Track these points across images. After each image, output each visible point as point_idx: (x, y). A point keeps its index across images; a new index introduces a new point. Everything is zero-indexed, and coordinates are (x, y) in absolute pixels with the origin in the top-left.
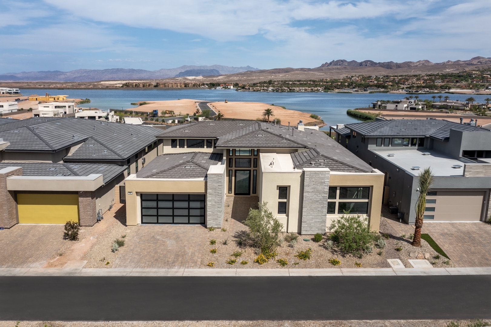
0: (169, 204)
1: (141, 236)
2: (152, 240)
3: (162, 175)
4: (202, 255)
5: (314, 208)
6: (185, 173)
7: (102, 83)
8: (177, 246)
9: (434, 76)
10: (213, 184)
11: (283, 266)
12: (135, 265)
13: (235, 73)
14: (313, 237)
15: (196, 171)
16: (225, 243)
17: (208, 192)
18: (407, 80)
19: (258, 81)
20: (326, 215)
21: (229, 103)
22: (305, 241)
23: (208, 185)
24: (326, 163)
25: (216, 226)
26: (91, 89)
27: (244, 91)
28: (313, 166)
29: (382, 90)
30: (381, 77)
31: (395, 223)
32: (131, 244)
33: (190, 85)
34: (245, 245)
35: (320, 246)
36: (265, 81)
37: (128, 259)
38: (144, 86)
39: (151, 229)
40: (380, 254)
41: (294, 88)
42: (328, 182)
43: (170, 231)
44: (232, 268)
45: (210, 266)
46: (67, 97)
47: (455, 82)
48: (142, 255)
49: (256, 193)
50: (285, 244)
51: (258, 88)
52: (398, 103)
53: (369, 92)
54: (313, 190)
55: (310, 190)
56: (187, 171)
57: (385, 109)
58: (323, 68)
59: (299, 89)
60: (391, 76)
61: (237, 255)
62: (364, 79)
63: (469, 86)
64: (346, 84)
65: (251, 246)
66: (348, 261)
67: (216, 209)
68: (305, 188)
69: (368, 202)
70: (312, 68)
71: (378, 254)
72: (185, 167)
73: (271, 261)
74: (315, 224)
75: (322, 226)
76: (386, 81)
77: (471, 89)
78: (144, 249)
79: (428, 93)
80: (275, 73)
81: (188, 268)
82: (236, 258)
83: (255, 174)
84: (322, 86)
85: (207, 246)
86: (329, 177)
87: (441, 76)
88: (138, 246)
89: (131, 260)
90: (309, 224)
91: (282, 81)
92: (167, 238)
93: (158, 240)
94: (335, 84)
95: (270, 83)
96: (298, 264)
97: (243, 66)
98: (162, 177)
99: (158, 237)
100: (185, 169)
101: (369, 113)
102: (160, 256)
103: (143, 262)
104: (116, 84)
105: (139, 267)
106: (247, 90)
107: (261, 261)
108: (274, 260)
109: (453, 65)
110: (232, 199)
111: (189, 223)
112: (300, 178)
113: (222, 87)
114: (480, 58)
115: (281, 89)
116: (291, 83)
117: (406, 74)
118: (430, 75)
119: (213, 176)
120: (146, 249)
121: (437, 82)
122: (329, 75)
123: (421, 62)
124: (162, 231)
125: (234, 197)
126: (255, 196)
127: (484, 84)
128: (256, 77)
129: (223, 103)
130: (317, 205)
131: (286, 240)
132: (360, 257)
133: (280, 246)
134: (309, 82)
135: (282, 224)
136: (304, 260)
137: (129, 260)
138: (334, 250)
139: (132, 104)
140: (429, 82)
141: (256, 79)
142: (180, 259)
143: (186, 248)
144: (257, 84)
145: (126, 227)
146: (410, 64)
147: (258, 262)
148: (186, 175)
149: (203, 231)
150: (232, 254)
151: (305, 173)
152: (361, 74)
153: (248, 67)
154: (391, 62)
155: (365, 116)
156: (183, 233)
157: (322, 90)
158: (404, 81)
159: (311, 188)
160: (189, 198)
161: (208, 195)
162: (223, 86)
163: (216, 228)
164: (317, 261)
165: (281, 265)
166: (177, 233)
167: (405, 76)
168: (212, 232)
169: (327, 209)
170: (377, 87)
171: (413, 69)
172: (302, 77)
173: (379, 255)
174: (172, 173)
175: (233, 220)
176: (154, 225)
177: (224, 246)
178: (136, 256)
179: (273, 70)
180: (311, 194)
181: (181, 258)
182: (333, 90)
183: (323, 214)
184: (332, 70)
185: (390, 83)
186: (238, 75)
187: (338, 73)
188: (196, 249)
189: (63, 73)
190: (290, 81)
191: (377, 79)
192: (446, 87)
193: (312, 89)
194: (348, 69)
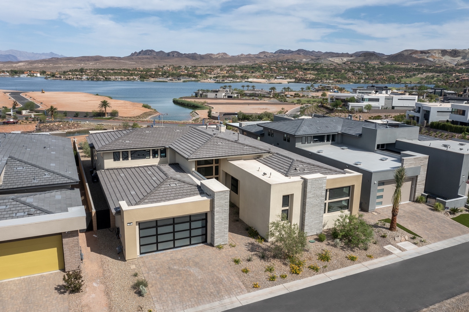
0: (170, 229)
5: (314, 211)
9: (234, 67)
10: (220, 201)
11: (317, 271)
13: (37, 59)
14: (316, 237)
16: (249, 260)
19: (67, 69)
21: (47, 94)
25: (223, 243)
27: (55, 79)
29: (193, 79)
30: (189, 68)
35: (327, 245)
36: (76, 69)
40: (375, 243)
41: (110, 77)
42: (325, 186)
44: (277, 284)
45: (256, 287)
47: (251, 72)
51: (70, 76)
52: (217, 92)
53: (182, 80)
57: (206, 97)
58: (133, 57)
59: (115, 78)
60: (198, 67)
61: (269, 270)
62: (175, 68)
63: (263, 76)
64: (160, 73)
65: (273, 257)
66: (360, 255)
69: (349, 199)
70: (122, 57)
74: (315, 225)
75: (320, 226)
76: (195, 71)
77: (264, 78)
79: (232, 82)
80: (83, 61)
81: (238, 295)
82: (272, 273)
84: (137, 75)
86: (326, 182)
87: (239, 67)
90: (310, 226)
91: (94, 70)
94: (149, 73)
95: (82, 70)
96: (326, 266)
97: (45, 53)
101: (195, 102)
106: (59, 78)
108: (304, 267)
109: (246, 57)
111: (191, 244)
113: (27, 75)
114: (265, 53)
115: (97, 78)
116: (104, 71)
118: (230, 67)
119: (221, 193)
121: (237, 73)
122: (140, 64)
123: (220, 55)
127: (272, 74)
128: (63, 64)
129: (39, 93)
130: (316, 209)
132: (365, 249)
134: (123, 71)
136: (328, 261)
140: (231, 72)
141: (64, 67)
142: (221, 287)
144: (68, 72)
146: (212, 56)
147: (293, 272)
150: (264, 269)
152: (171, 64)
153: (51, 53)
154: (195, 53)
155: (193, 105)
157: (138, 79)
158: (211, 71)
159: (312, 194)
160: (190, 218)
161: (215, 213)
162: (27, 73)
163: (223, 245)
164: (337, 260)
165: (315, 271)
167: (210, 67)
168: (221, 250)
170: (189, 76)
171: (215, 61)
172: (115, 66)
176: (153, 253)
177: (251, 263)
179: (81, 58)
180: (312, 199)
182: (148, 78)
183: (320, 216)
184: (142, 59)
185: (199, 73)
186: (41, 61)
187: (150, 62)
190: (103, 69)
191: (186, 68)
192: (245, 77)
193: (128, 78)
194: (157, 59)
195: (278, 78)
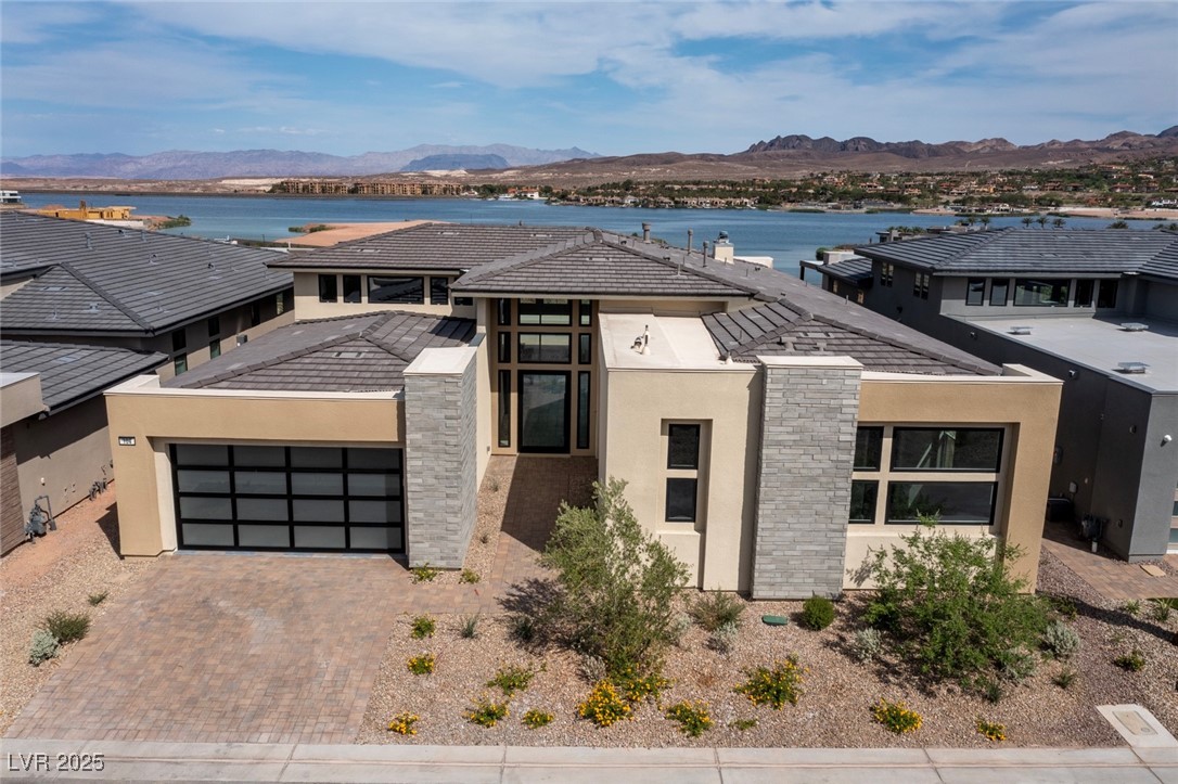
0: (276, 482)
1: (160, 597)
2: (196, 613)
3: (251, 378)
4: (377, 682)
5: (802, 503)
6: (336, 374)
7: (224, 182)
8: (287, 641)
9: (1021, 175)
10: (426, 411)
11: (694, 734)
12: (98, 725)
13: (543, 163)
14: (799, 608)
15: (373, 368)
16: (468, 634)
17: (408, 442)
18: (957, 184)
19: (599, 183)
20: (844, 530)
22: (769, 624)
23: (407, 416)
24: (835, 342)
25: (443, 564)
26: (198, 195)
27: (566, 204)
28: (788, 350)
29: (897, 206)
30: (893, 178)
31: (1077, 556)
32: (111, 632)
33: (436, 188)
34: (544, 641)
35: (828, 644)
36: (616, 182)
37: (81, 696)
38: (324, 190)
39: (207, 570)
40: (1063, 683)
41: (685, 199)
42: (855, 406)
43: (276, 579)
44: (487, 741)
45: (401, 732)
46: (131, 212)
47: (1071, 188)
48: (141, 679)
49: (588, 447)
50: (694, 636)
51: (600, 197)
53: (864, 209)
54: (797, 437)
55: (787, 437)
56: (345, 368)
58: (754, 154)
59: (698, 202)
60: (917, 175)
61: (510, 683)
62: (853, 179)
63: (1105, 200)
64: (811, 191)
65: (565, 644)
66: (946, 715)
67: (442, 503)
68: (766, 428)
69: (996, 484)
70: (726, 154)
71: (1058, 684)
72: (340, 353)
73: (646, 712)
74: (805, 561)
75: (830, 568)
76: (906, 187)
77: (1110, 206)
78: (156, 653)
79: (1008, 215)
80: (638, 165)
81: (310, 740)
82: (506, 698)
83: (584, 386)
84: (753, 195)
85: (398, 645)
86: (859, 388)
87: (1037, 175)
88: (137, 640)
89: (90, 701)
90: (782, 561)
91: (656, 183)
92: (255, 605)
93: (221, 614)
94: (783, 191)
95: (628, 186)
96: (752, 724)
97: (562, 149)
98: (249, 386)
99: (222, 604)
100: (336, 361)
102: (210, 683)
103: (135, 710)
104: (259, 186)
105: (114, 732)
106: (573, 203)
107: (604, 713)
108: (655, 705)
109: (1064, 150)
110: (510, 465)
111: (348, 549)
112: (747, 392)
113: (512, 195)
114: (1127, 136)
115: (655, 202)
116: (677, 187)
117: (954, 170)
118: (1011, 174)
119: (427, 382)
120: (165, 651)
121: (1028, 189)
122: (768, 170)
123: (987, 143)
124: (246, 580)
125: (519, 458)
126: (584, 457)
127: (1140, 194)
128: (593, 174)
130: (812, 494)
131: (697, 618)
132: (993, 697)
133: (677, 645)
134: (720, 186)
135: (685, 565)
136: (776, 707)
137: (83, 702)
138: (886, 664)
139: (291, 230)
140: (1009, 188)
141: (592, 178)
142: (287, 699)
143: (318, 650)
144: (597, 188)
145: (122, 562)
146: (962, 148)
147: (591, 715)
148: (339, 381)
149: (394, 581)
150: (492, 677)
151: (769, 371)
152: (845, 169)
153: (575, 148)
154: (916, 141)
156: (321, 586)
157: (752, 206)
158: (950, 186)
159: (791, 429)
160: (345, 459)
161: (408, 450)
162: (514, 192)
163: (440, 569)
164: (824, 712)
165: (683, 730)
166: (298, 589)
167: (951, 174)
168: (426, 585)
169: (848, 508)
170: (885, 198)
171: (970, 160)
172: (706, 174)
173: (1059, 689)
174: (288, 373)
175: (508, 539)
176: (223, 553)
177: (464, 644)
178: (115, 685)
179: (633, 159)
180: (788, 451)
181: (291, 696)
182: (778, 204)
183: (833, 526)
184: (775, 159)
185: (916, 191)
186: (550, 167)
187: (792, 165)
188: (354, 656)
189: (131, 159)
190: (676, 183)
191: (884, 180)
192: (1051, 201)
193: (729, 203)
194: (813, 158)
195: (1158, 204)
